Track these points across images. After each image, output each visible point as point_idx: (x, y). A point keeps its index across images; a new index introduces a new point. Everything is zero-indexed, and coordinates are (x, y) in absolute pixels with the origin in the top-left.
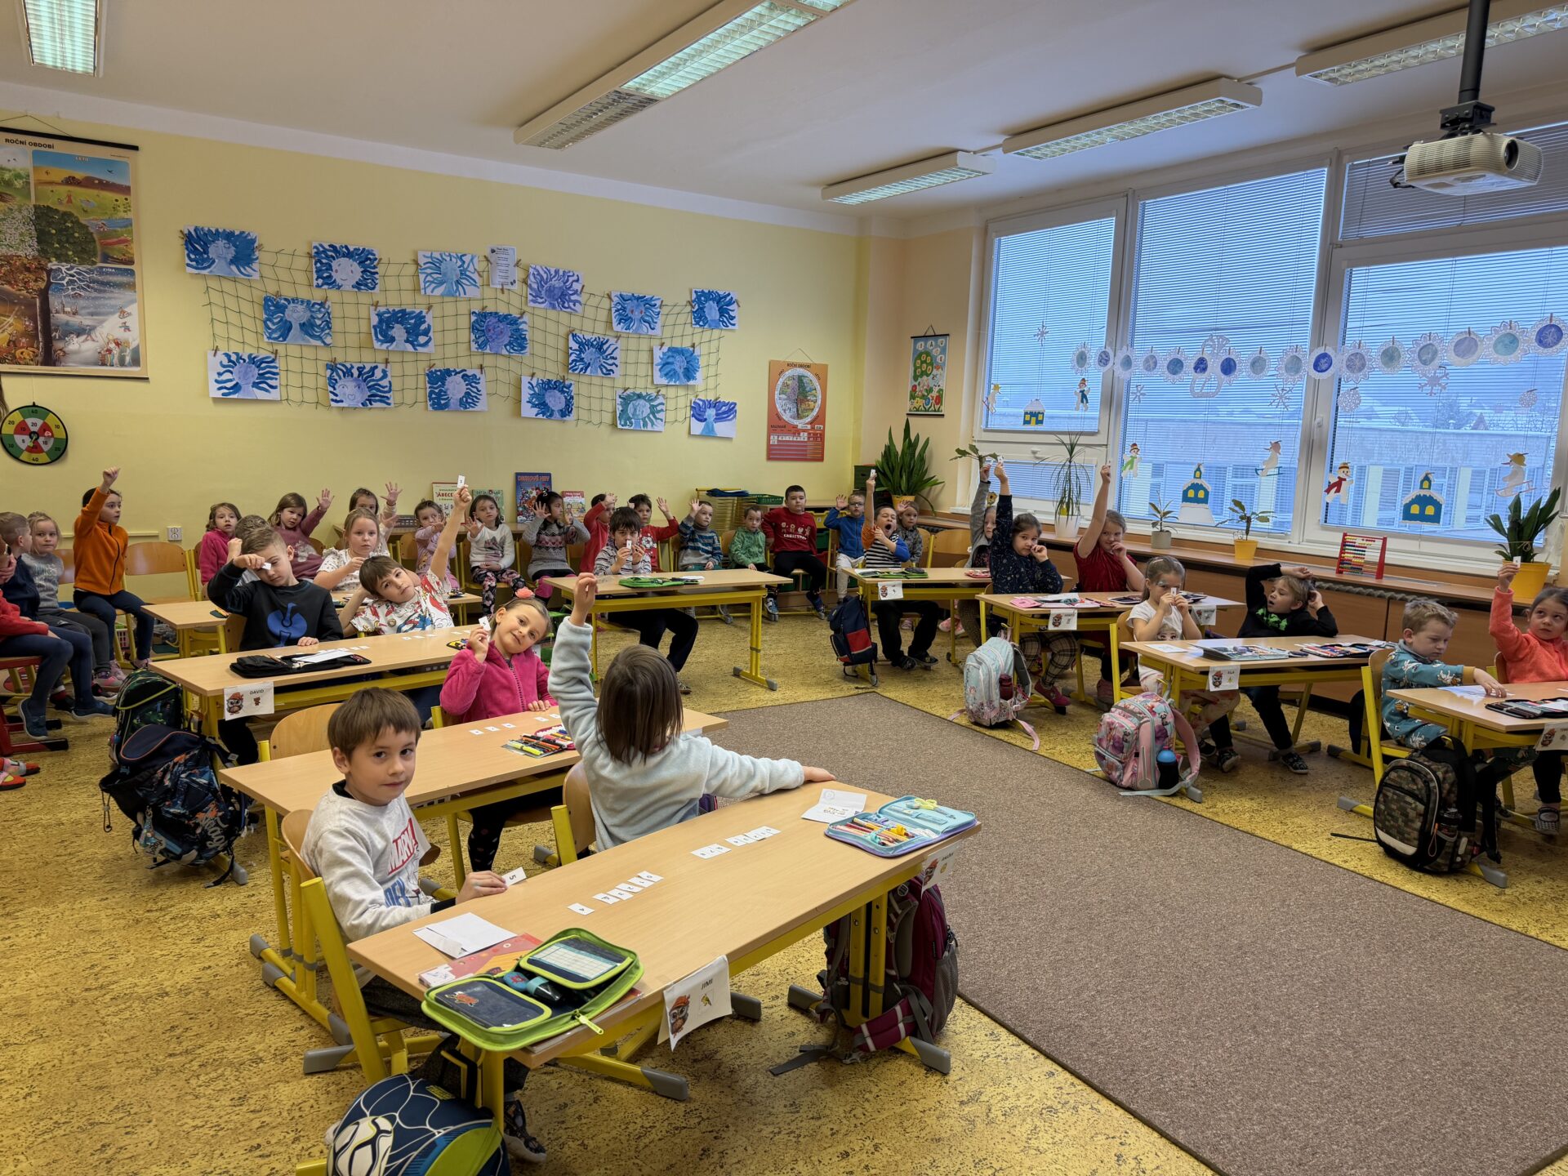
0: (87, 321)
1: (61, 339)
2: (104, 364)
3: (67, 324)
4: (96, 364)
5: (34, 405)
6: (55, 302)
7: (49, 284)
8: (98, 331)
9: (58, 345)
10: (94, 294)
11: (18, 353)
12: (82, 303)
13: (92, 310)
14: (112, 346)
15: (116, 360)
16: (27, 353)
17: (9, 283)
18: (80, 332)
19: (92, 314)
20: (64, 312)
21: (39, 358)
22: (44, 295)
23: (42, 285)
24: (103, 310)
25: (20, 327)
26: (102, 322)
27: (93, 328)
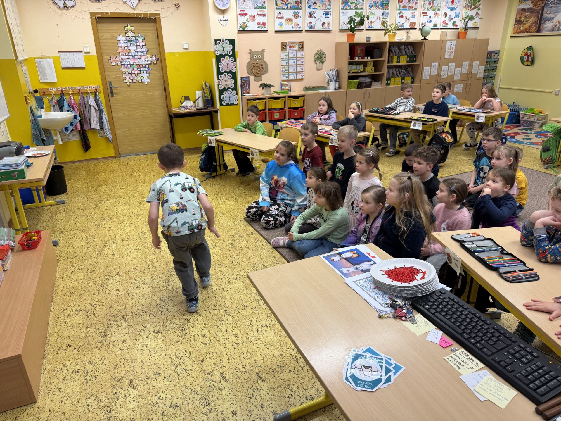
0: (552, 15)
1: (544, 23)
2: (553, 31)
3: (546, 18)
4: (551, 31)
5: (531, 46)
6: (545, 10)
7: (546, 4)
8: (555, 18)
9: (542, 25)
10: (558, 5)
11: (531, 30)
12: (553, 9)
13: (555, 11)
14: (557, 24)
15: (557, 29)
16: (533, 29)
17: (535, 6)
18: (550, 19)
19: (555, 13)
20: (547, 13)
21: (536, 30)
22: (543, 8)
23: (543, 5)
24: (558, 11)
25: (534, 20)
26: (557, 15)
27: (553, 18)
